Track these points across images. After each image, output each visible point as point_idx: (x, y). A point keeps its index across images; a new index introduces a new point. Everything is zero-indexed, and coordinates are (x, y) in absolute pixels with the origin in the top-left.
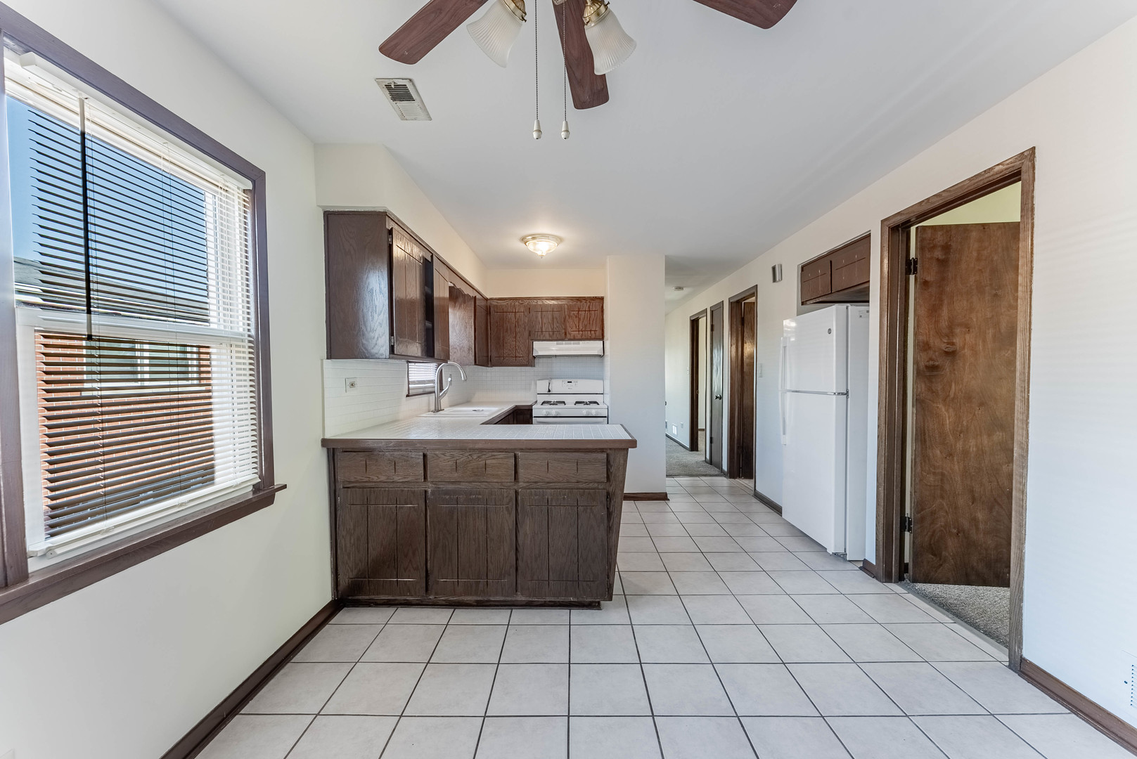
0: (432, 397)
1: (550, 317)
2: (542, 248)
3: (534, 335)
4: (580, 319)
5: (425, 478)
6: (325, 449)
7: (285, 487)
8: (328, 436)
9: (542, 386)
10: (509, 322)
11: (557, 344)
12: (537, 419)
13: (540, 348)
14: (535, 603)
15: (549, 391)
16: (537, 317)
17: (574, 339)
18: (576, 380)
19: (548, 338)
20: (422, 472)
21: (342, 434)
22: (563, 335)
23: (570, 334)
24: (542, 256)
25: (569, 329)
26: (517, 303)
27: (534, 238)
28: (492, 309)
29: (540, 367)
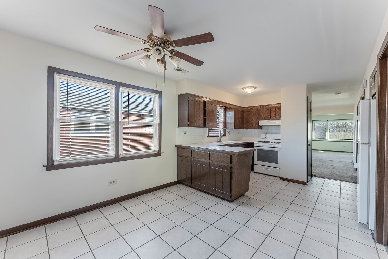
0: (219, 138)
1: (265, 112)
2: (249, 91)
3: (258, 119)
4: (276, 112)
5: (192, 156)
6: (176, 147)
7: (163, 153)
8: (177, 144)
9: (263, 136)
10: (251, 114)
11: (267, 121)
12: (256, 147)
13: (261, 123)
14: (216, 196)
15: (265, 138)
16: (260, 112)
17: (274, 119)
18: (276, 134)
19: (264, 119)
20: (191, 154)
21: (182, 144)
22: (270, 118)
23: (272, 117)
24: (249, 93)
25: (272, 116)
26: (254, 108)
27: (246, 88)
28: (245, 110)
29: (263, 130)
